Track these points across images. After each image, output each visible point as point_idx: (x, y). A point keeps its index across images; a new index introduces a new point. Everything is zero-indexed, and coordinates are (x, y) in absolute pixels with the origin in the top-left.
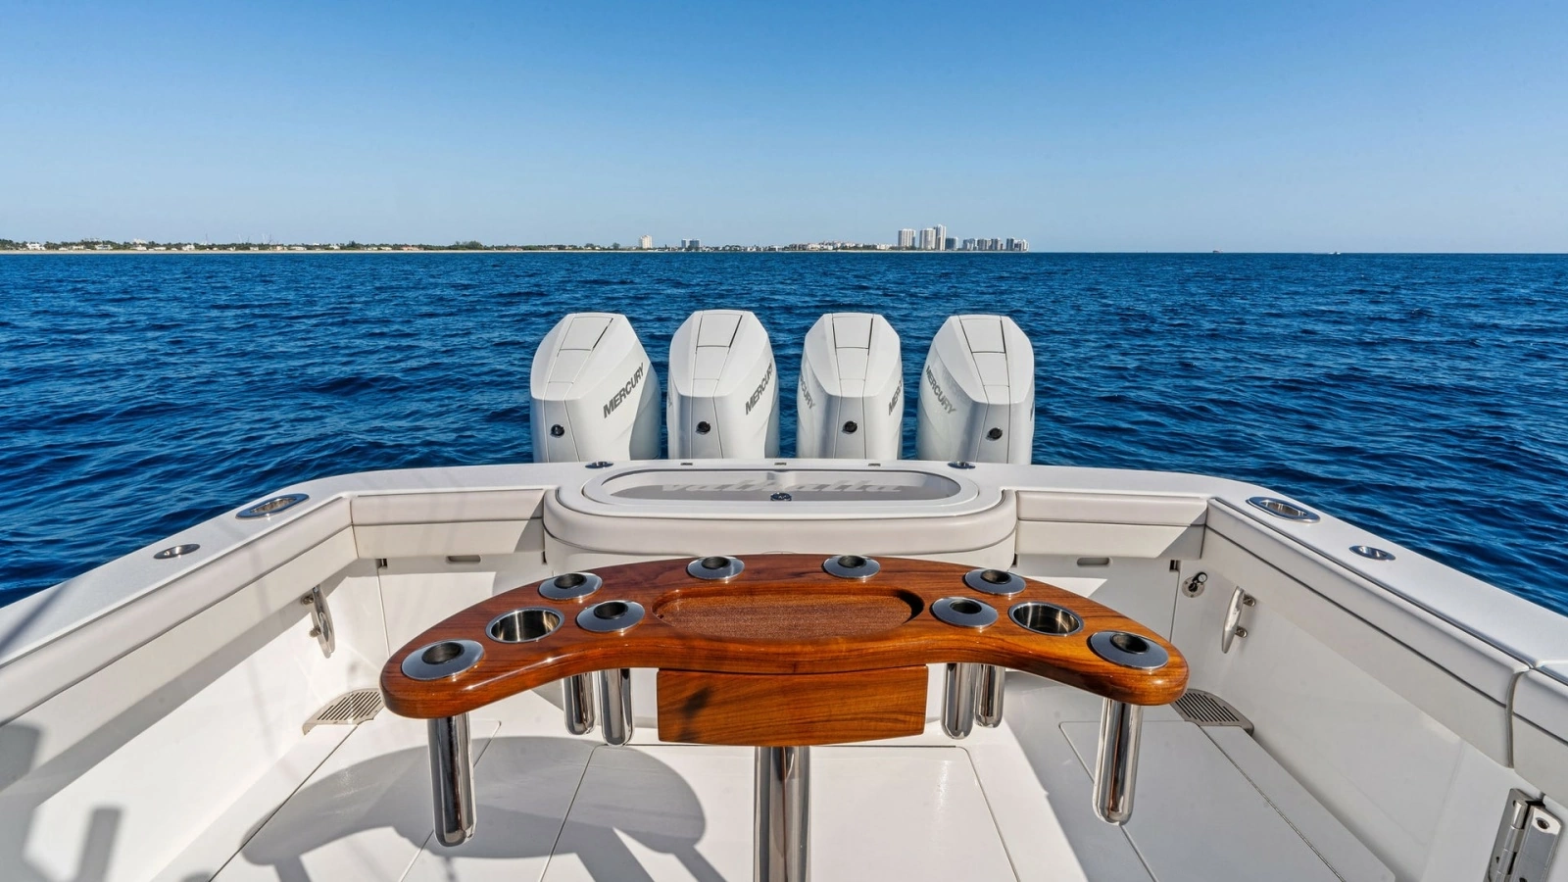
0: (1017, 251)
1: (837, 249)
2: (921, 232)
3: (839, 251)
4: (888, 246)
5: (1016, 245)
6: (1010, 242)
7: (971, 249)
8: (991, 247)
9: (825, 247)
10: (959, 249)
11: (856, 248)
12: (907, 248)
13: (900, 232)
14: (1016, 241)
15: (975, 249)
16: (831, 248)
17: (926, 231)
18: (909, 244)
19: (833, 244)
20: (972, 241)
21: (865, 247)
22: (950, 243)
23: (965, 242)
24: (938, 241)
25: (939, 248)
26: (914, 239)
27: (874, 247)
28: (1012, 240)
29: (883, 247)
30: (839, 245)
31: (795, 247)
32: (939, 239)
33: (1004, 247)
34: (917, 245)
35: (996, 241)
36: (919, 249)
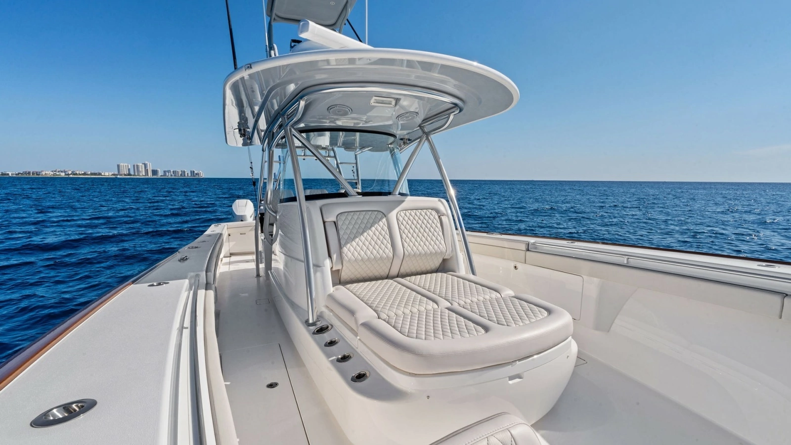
0: (197, 177)
1: (68, 175)
2: (134, 166)
3: (71, 176)
4: (111, 174)
5: (196, 174)
6: (192, 172)
7: (169, 176)
8: (181, 175)
9: (58, 173)
10: (161, 176)
11: (85, 174)
12: (125, 175)
13: (118, 166)
14: (196, 172)
15: (171, 175)
16: (63, 174)
17: (137, 166)
18: (126, 172)
19: (65, 172)
20: (169, 171)
21: (92, 174)
22: (155, 172)
23: (165, 172)
24: (147, 171)
25: (148, 175)
26: (129, 170)
27: (100, 174)
28: (194, 171)
29: (107, 174)
30: (70, 172)
31: (29, 173)
32: (147, 170)
33: (190, 175)
34: (132, 173)
35: (184, 172)
36: (134, 175)
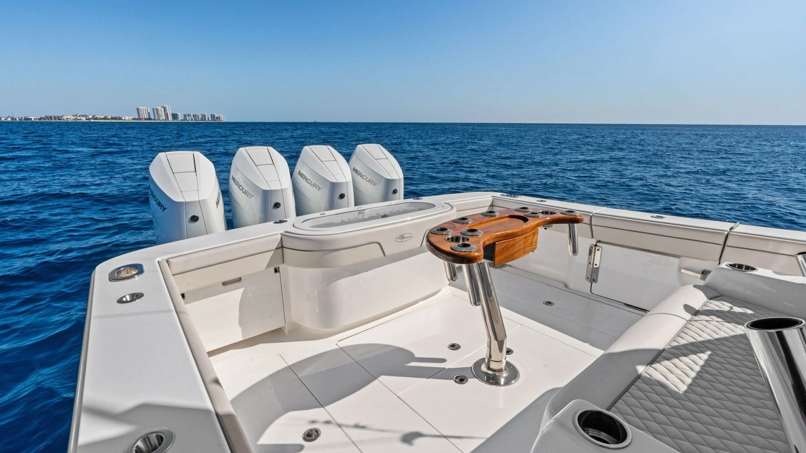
0: (218, 121)
1: (89, 119)
2: (153, 109)
3: (92, 120)
4: (131, 118)
5: (217, 118)
6: (213, 116)
7: (189, 120)
8: (202, 119)
9: (79, 118)
10: (182, 120)
11: (105, 118)
12: (145, 119)
13: (138, 109)
14: (216, 116)
15: (192, 120)
16: (84, 119)
17: (157, 109)
18: (146, 116)
19: (86, 116)
20: (189, 115)
21: (112, 118)
22: (175, 116)
23: (184, 115)
24: (167, 115)
25: (168, 119)
26: (149, 113)
27: (120, 118)
28: (214, 115)
29: (127, 118)
30: (91, 117)
31: (51, 117)
32: (167, 114)
33: (210, 119)
34: (152, 117)
35: (205, 116)
36: (154, 120)
